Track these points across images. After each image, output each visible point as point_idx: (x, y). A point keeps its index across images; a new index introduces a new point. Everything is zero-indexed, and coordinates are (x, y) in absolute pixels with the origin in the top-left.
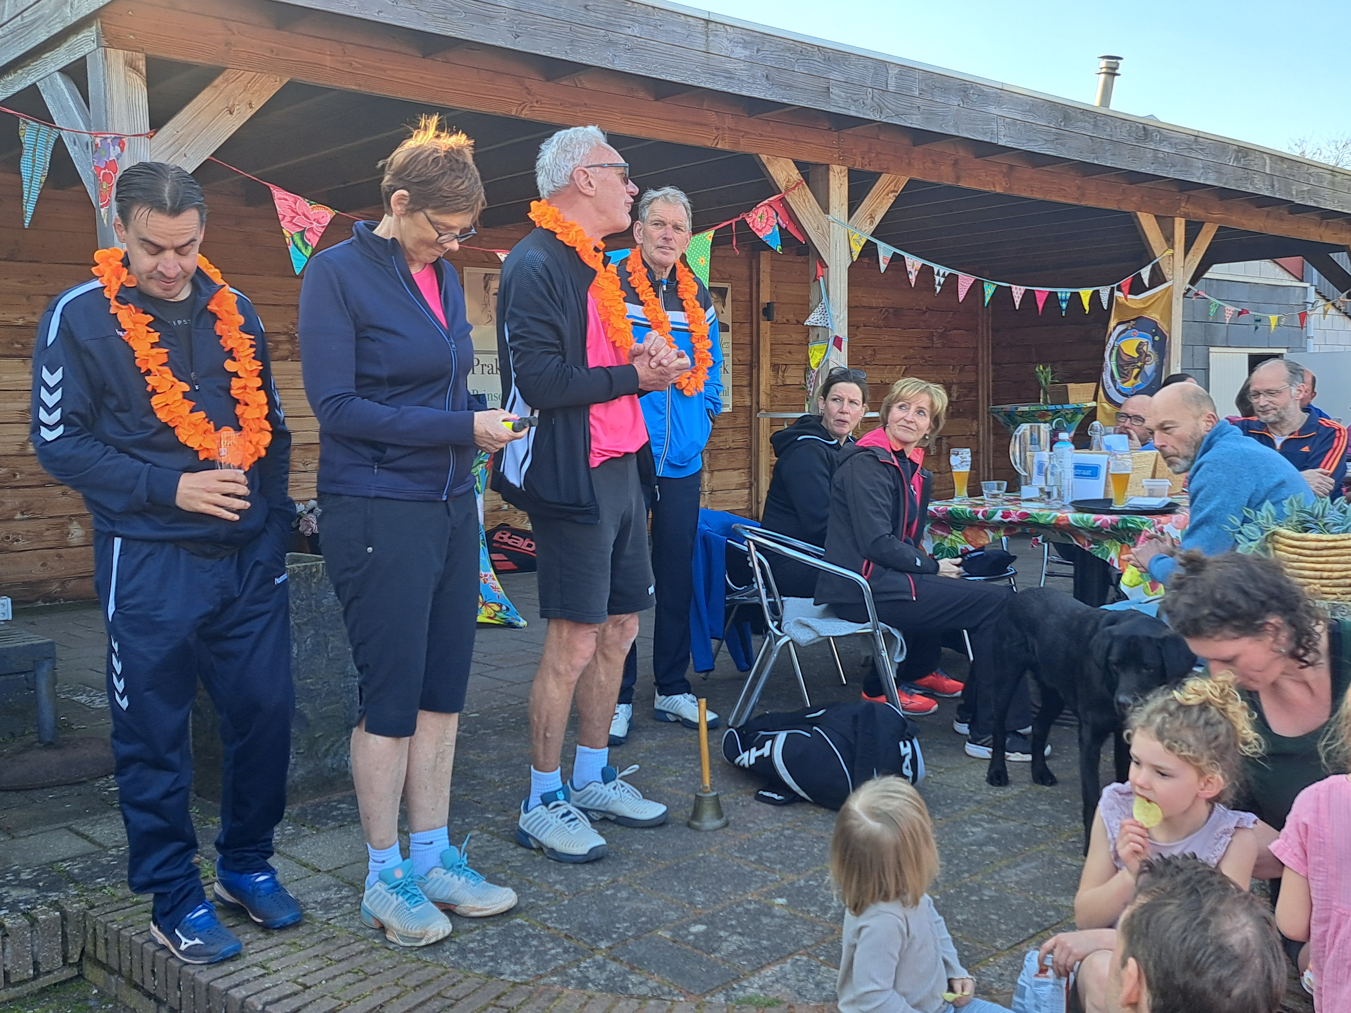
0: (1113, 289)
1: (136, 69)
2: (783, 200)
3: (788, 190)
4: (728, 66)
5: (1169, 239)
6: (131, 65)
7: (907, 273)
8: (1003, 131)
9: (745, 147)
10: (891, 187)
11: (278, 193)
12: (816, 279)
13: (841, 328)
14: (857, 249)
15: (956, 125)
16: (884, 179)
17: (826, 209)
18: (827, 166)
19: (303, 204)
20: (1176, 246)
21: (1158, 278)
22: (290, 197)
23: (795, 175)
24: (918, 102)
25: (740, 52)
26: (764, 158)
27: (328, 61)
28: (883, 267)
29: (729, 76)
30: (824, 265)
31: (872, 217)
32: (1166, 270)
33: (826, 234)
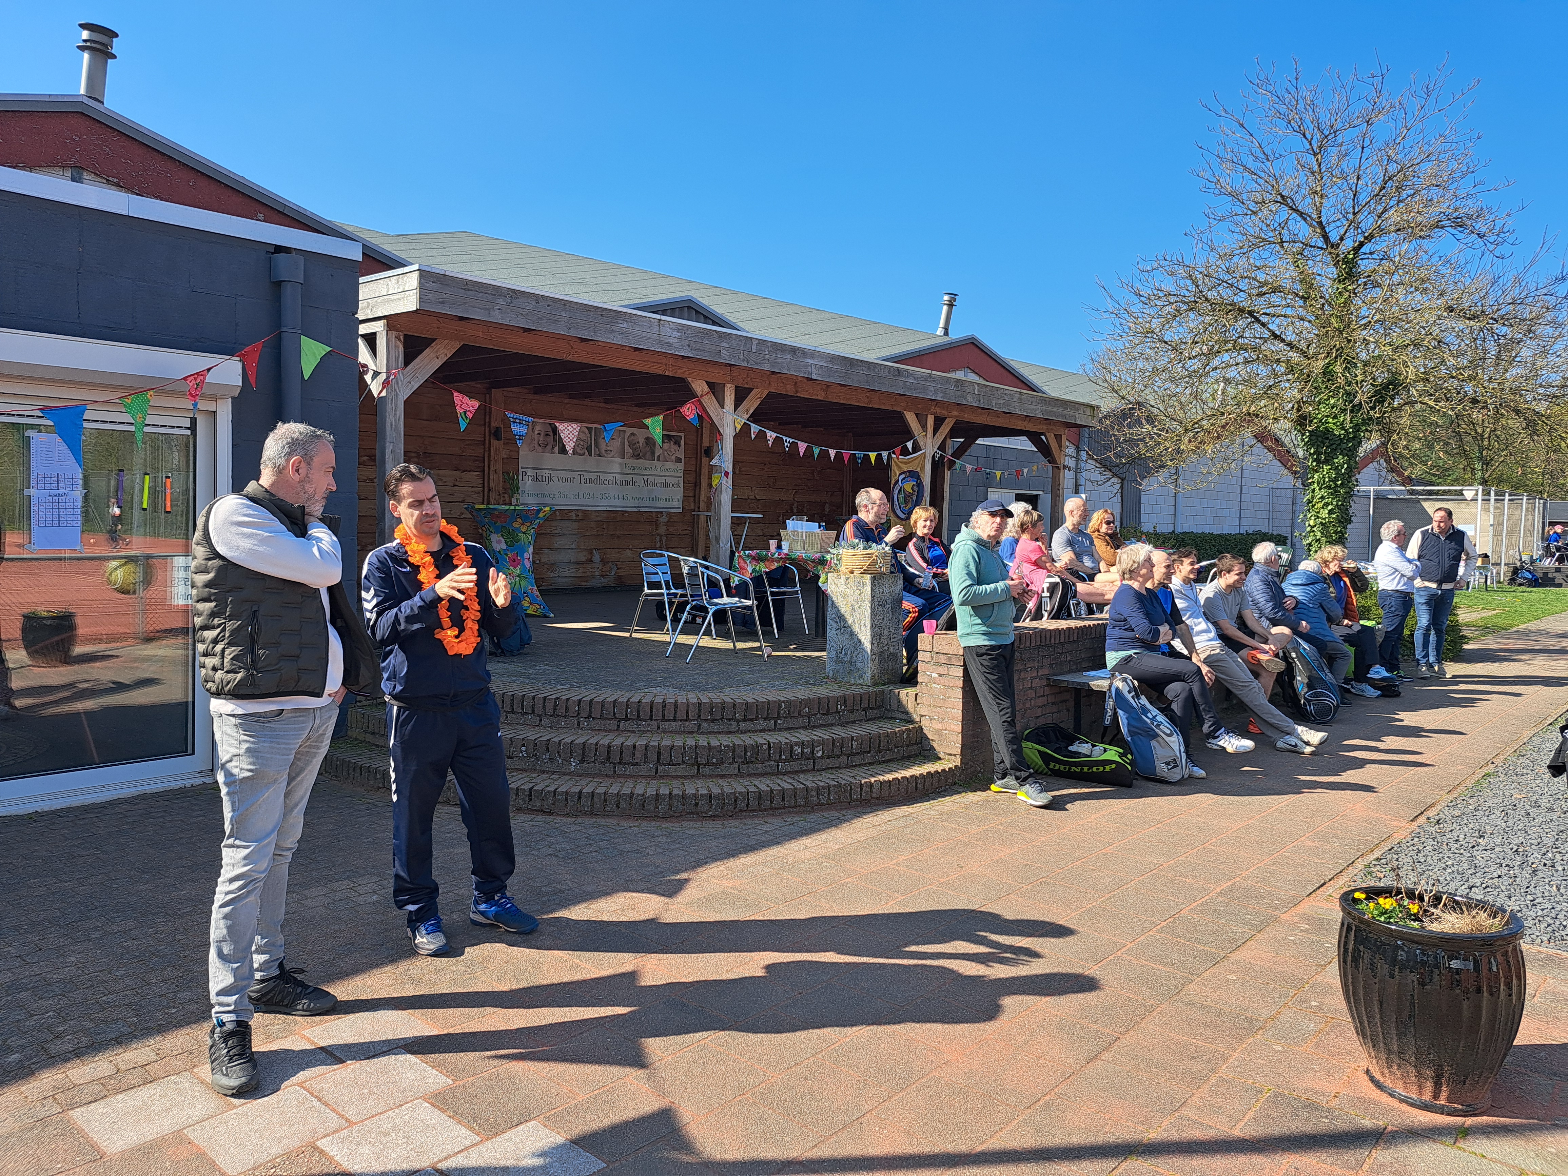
0: (889, 454)
1: (400, 340)
2: (699, 401)
3: (702, 396)
4: (671, 341)
5: (924, 427)
6: (397, 337)
7: (767, 440)
8: (815, 371)
9: (680, 374)
10: (759, 396)
11: (456, 394)
12: (717, 442)
13: (729, 467)
14: (739, 427)
15: (788, 369)
16: (755, 391)
17: (722, 406)
18: (724, 385)
19: (466, 399)
20: (928, 430)
21: (916, 448)
22: (461, 396)
23: (706, 388)
24: (768, 357)
25: (676, 334)
26: (690, 380)
27: (481, 335)
28: (753, 436)
29: (670, 345)
30: (721, 435)
31: (747, 411)
32: (921, 444)
33: (722, 419)
